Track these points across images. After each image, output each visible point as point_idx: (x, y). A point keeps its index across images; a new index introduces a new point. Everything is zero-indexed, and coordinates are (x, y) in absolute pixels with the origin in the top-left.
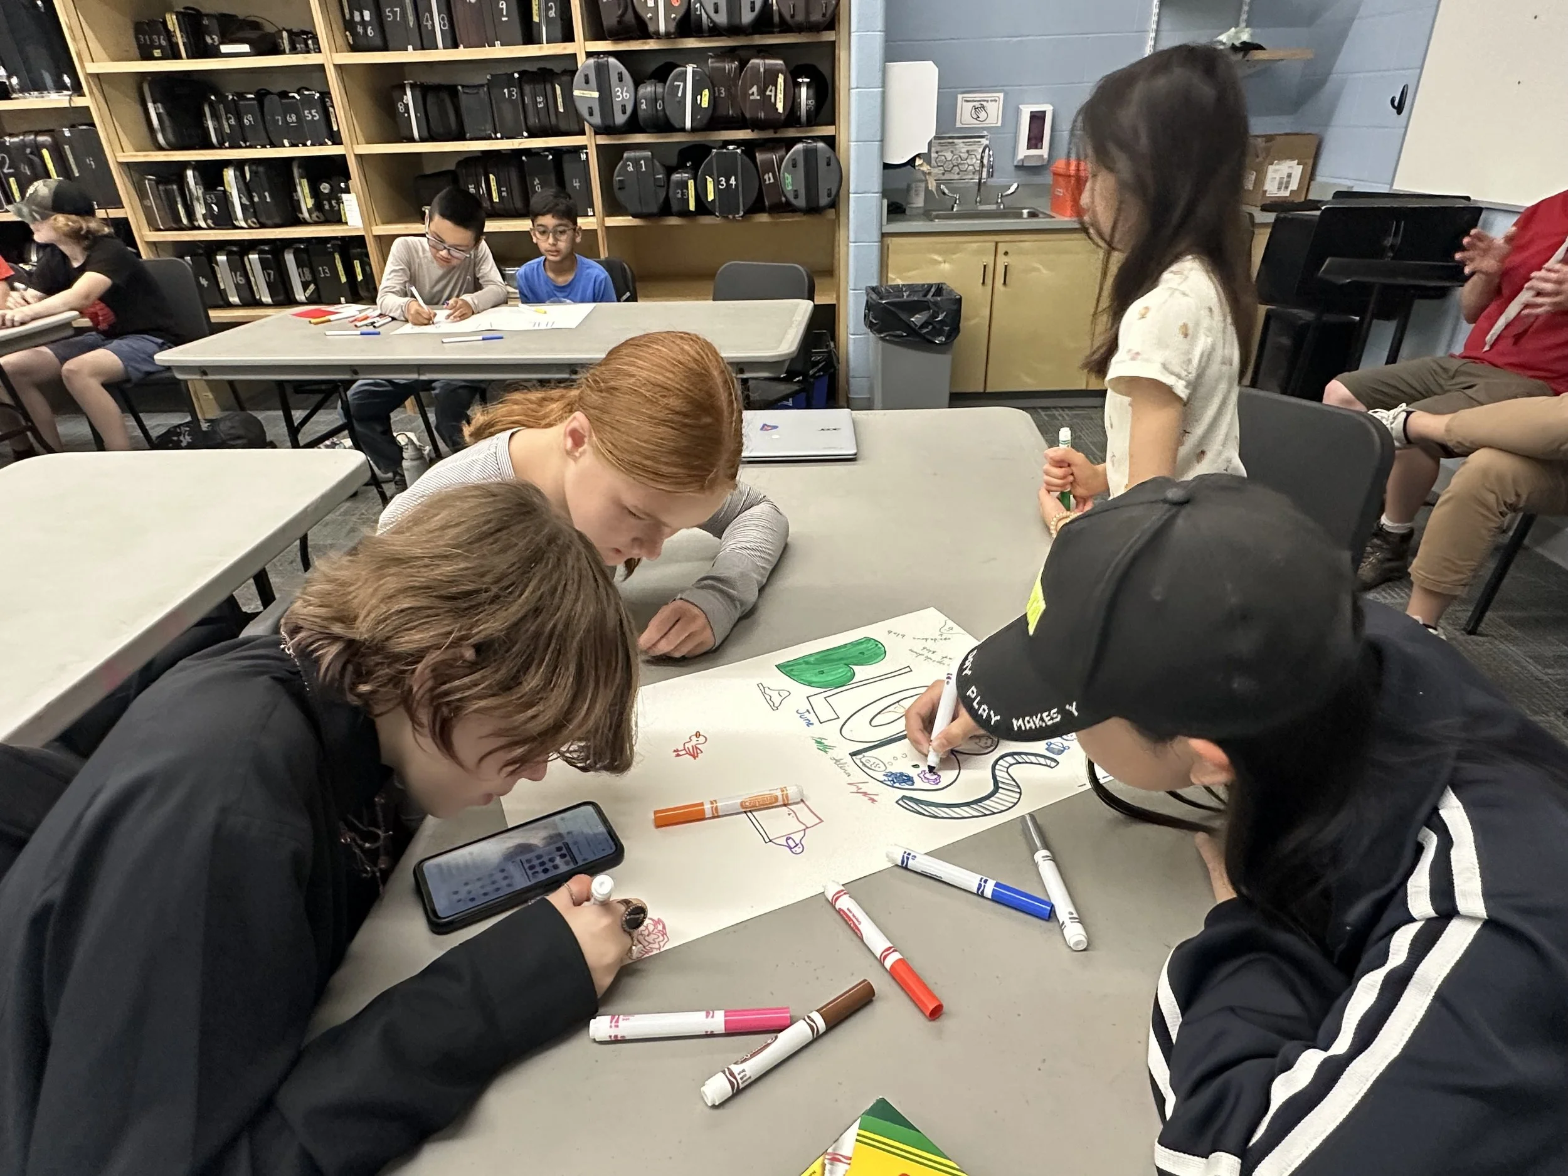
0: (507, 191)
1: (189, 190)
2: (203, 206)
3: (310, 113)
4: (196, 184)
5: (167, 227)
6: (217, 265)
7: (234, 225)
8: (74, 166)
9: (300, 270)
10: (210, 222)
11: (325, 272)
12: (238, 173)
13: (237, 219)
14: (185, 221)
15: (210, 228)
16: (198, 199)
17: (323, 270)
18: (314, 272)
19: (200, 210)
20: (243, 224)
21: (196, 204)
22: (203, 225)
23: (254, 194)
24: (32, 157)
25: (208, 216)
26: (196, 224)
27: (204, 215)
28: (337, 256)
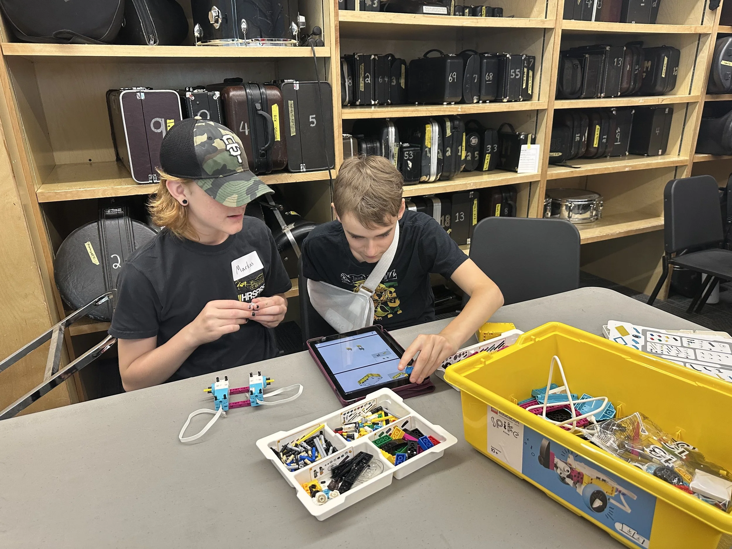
0: (607, 139)
3: (515, 72)
9: (443, 217)
11: (460, 217)
17: (460, 215)
18: (453, 219)
28: (475, 202)
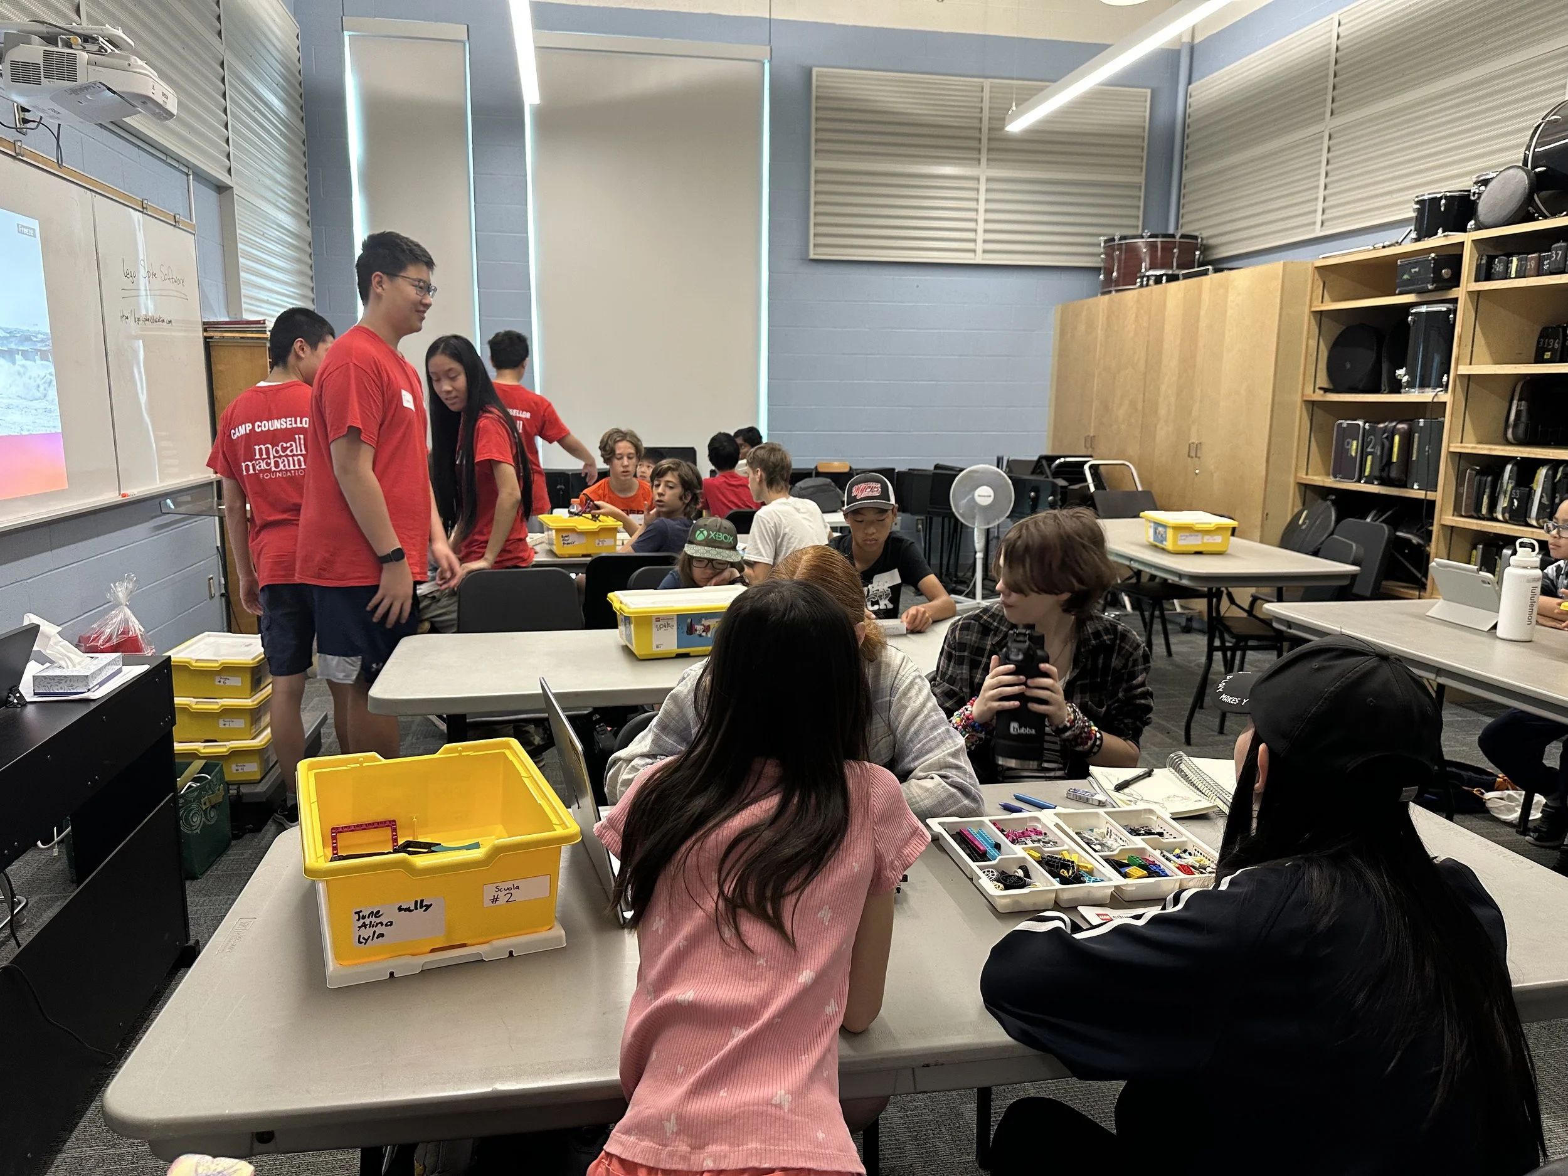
1: (1502, 483)
2: (1507, 500)
4: (1509, 478)
5: (1469, 514)
6: (1500, 558)
7: (1526, 522)
8: (1415, 451)
10: (1507, 515)
12: (1550, 472)
13: (1530, 517)
14: (1484, 511)
15: (1506, 522)
16: (1505, 493)
19: (1503, 503)
20: (1534, 523)
21: (1502, 497)
22: (1500, 517)
23: (1557, 495)
24: (1385, 440)
25: (1508, 509)
26: (1495, 515)
27: (1504, 509)
